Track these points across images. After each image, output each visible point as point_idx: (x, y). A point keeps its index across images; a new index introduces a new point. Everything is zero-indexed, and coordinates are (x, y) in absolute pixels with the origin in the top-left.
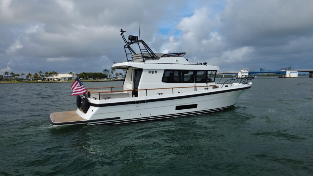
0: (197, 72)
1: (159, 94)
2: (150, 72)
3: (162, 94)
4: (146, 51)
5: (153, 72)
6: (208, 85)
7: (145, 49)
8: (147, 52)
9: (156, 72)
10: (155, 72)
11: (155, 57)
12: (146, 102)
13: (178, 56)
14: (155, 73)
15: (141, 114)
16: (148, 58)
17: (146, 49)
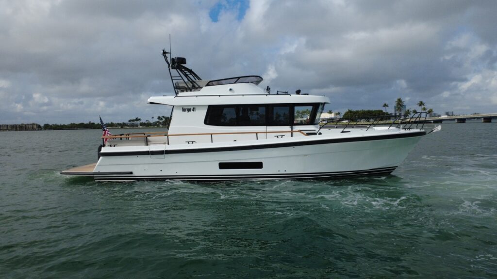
0: (275, 108)
1: (188, 142)
2: (184, 110)
3: (193, 142)
4: (180, 78)
5: (189, 110)
6: (294, 130)
7: (179, 75)
8: (182, 80)
9: (194, 109)
10: (192, 109)
11: (197, 86)
12: (166, 154)
13: (235, 83)
14: (192, 111)
15: (161, 170)
16: (183, 89)
17: (181, 76)
